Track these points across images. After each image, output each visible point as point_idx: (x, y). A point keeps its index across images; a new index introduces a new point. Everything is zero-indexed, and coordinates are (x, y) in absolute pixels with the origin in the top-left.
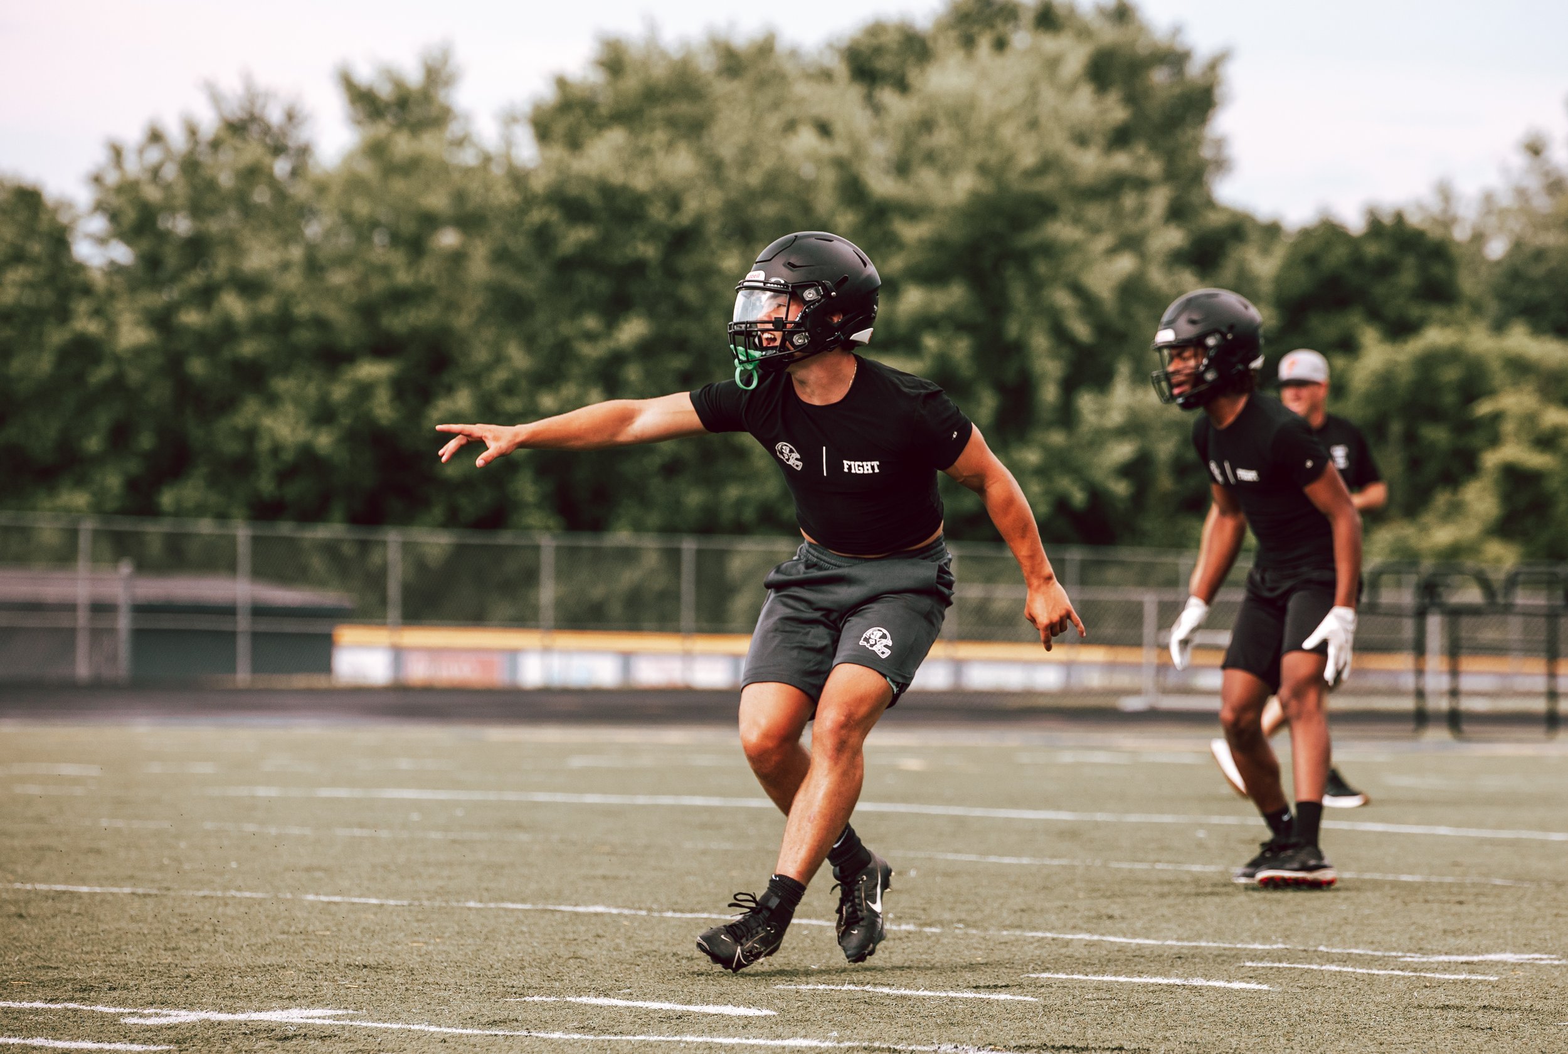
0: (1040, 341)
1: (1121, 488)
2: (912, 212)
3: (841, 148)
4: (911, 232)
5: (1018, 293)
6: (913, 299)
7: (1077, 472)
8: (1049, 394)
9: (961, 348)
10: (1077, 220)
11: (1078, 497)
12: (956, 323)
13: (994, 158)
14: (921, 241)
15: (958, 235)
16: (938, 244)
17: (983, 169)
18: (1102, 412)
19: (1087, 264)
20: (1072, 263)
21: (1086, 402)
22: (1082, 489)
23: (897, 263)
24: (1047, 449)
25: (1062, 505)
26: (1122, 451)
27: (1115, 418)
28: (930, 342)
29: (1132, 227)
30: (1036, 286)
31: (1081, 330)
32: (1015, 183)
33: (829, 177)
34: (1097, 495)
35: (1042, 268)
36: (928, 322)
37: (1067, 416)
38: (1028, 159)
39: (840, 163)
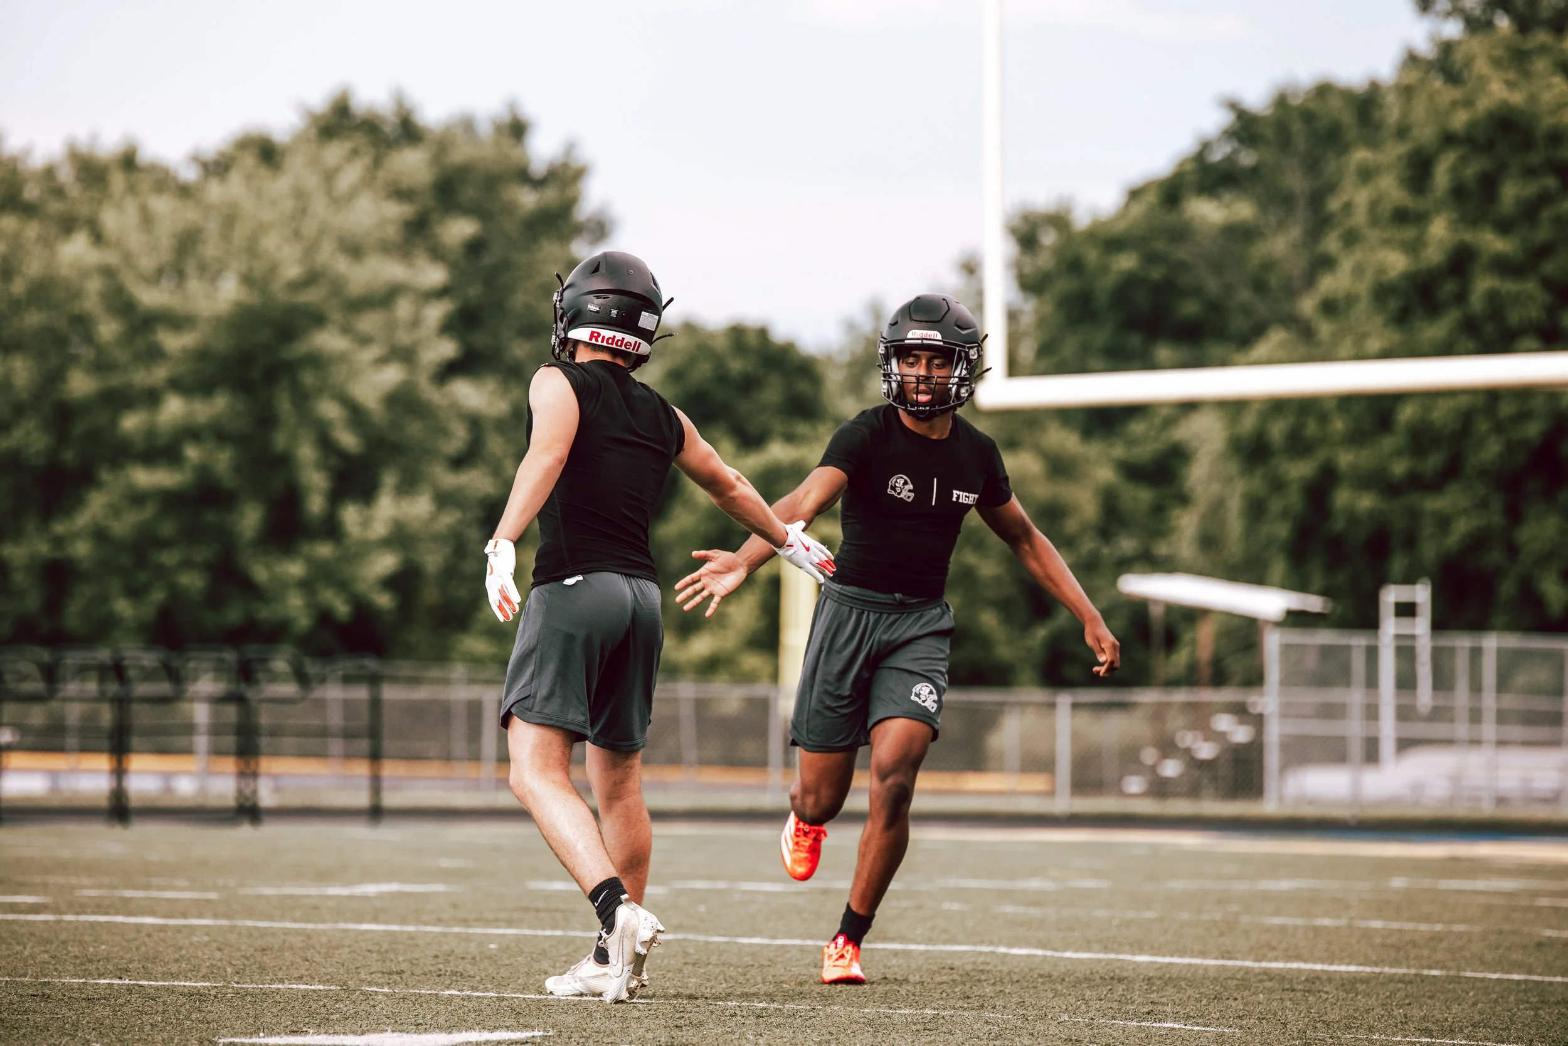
0: (307, 452)
1: (384, 600)
2: (177, 321)
3: (110, 258)
4: (173, 342)
5: (284, 405)
6: (174, 408)
7: (343, 585)
8: (316, 504)
9: (223, 460)
10: (347, 330)
11: (342, 608)
12: (218, 433)
13: (259, 268)
14: (185, 351)
15: (222, 344)
16: (202, 355)
17: (247, 280)
18: (366, 523)
19: (354, 373)
20: (338, 374)
21: (350, 515)
22: (348, 601)
23: (160, 374)
24: (311, 561)
25: (325, 618)
26: (386, 563)
27: (379, 529)
28: (192, 453)
29: (404, 338)
30: (302, 399)
31: (348, 440)
32: (282, 296)
33: (94, 286)
34: (362, 609)
35: (308, 378)
36: (190, 433)
37: (331, 529)
38: (292, 271)
39: (108, 272)
